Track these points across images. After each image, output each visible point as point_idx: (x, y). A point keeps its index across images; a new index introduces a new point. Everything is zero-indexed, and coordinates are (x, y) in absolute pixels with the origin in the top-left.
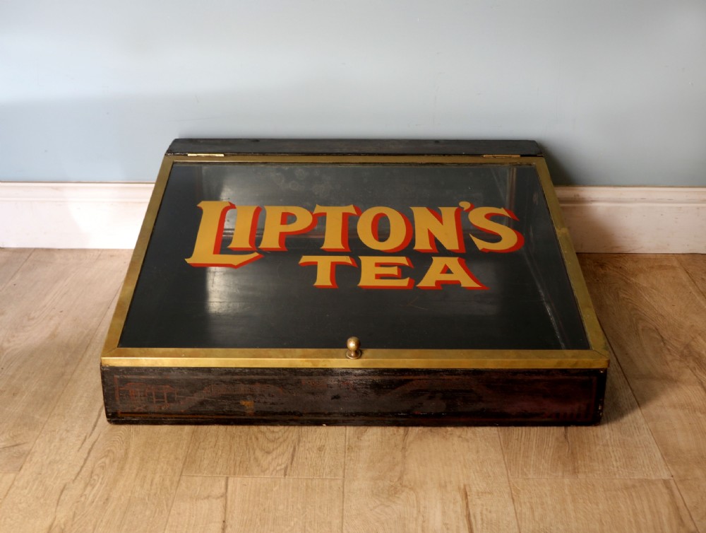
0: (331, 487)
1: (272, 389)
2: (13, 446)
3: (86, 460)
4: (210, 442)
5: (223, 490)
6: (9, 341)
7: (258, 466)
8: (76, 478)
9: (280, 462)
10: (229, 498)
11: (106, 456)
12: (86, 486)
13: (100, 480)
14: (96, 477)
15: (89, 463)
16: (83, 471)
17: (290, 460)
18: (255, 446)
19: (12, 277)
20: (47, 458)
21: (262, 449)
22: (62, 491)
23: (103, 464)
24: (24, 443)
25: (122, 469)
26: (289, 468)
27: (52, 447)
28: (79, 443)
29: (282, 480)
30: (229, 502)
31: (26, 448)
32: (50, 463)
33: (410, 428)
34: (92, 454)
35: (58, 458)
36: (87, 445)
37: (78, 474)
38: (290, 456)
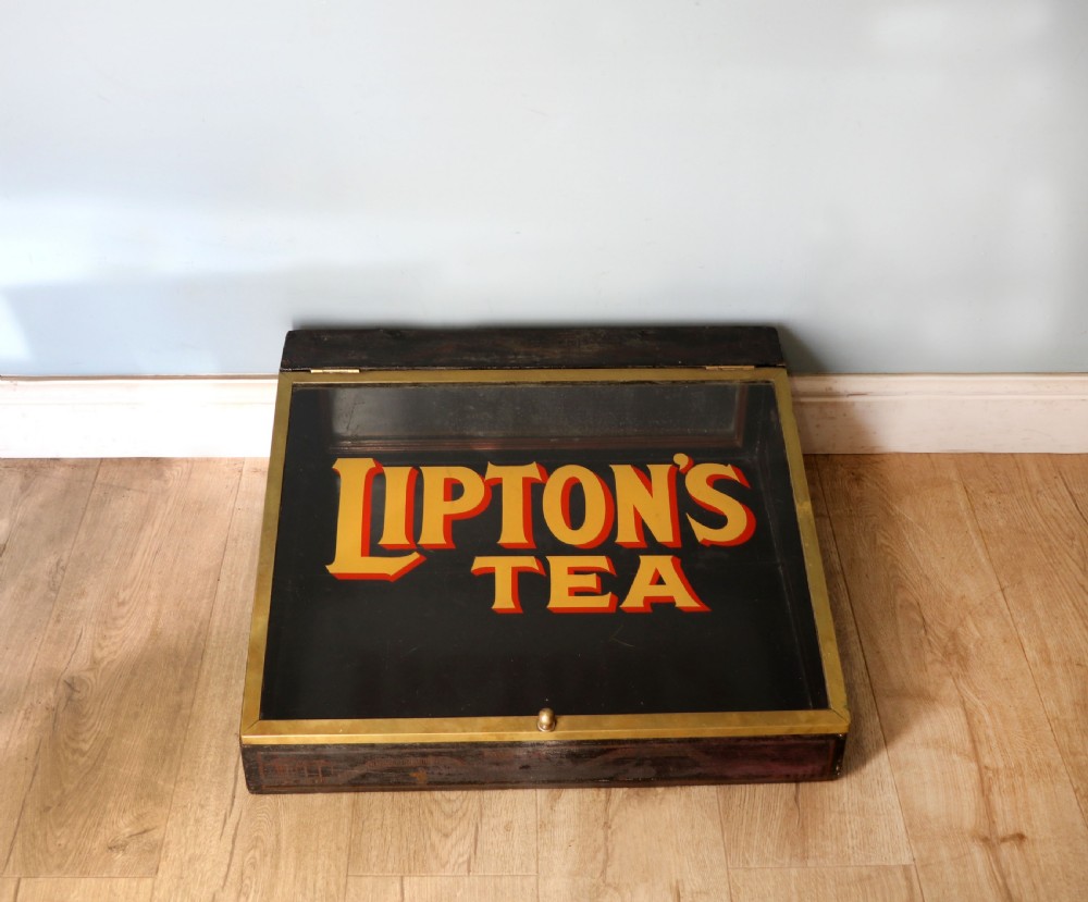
0: (523, 889)
1: (448, 761)
2: (141, 833)
3: (232, 853)
4: (375, 820)
5: (399, 898)
7: (437, 858)
8: (224, 884)
9: (461, 851)
11: (255, 847)
12: (239, 895)
13: (253, 886)
14: (247, 882)
15: (236, 859)
16: (231, 873)
17: (474, 847)
18: (430, 825)
20: (186, 850)
21: (439, 830)
23: (252, 860)
24: (153, 829)
25: (277, 867)
26: (472, 860)
27: (188, 834)
28: (220, 825)
29: (466, 880)
31: (157, 835)
32: (189, 861)
33: (613, 790)
34: (237, 844)
35: (198, 852)
36: (229, 830)
37: (226, 876)
38: (472, 841)
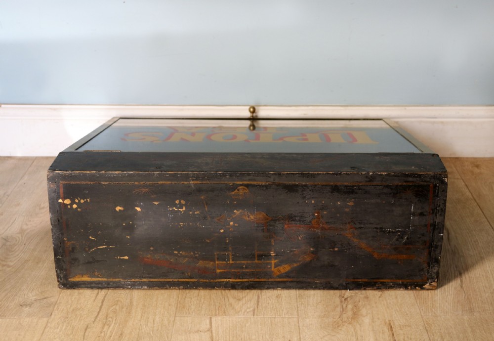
0: (289, 323)
2: (43, 299)
3: (101, 307)
5: (208, 326)
6: (27, 224)
7: (233, 309)
8: (95, 320)
9: (249, 306)
10: (214, 332)
11: (116, 305)
12: (104, 325)
13: (114, 321)
14: (110, 320)
15: (104, 310)
16: (100, 316)
17: (256, 305)
18: (229, 295)
19: (22, 178)
20: (71, 306)
22: (86, 330)
23: (115, 310)
24: (51, 297)
25: (130, 313)
26: (256, 311)
27: (73, 299)
28: (94, 295)
29: (252, 319)
30: (214, 335)
31: (53, 300)
32: (73, 310)
34: (105, 303)
35: (79, 307)
36: (100, 298)
37: (96, 317)
38: (256, 302)
